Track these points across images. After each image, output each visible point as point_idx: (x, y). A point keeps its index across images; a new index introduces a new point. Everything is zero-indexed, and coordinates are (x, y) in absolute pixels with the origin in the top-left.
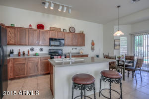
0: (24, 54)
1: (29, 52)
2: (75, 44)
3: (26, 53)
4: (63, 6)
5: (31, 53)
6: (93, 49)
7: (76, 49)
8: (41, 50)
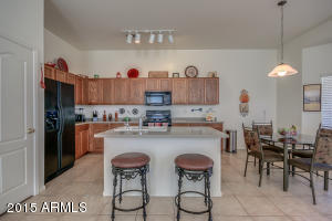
0: (110, 118)
1: (116, 115)
2: (195, 100)
3: (114, 117)
4: (156, 34)
5: (120, 116)
6: (244, 111)
7: (200, 110)
8: (135, 112)
